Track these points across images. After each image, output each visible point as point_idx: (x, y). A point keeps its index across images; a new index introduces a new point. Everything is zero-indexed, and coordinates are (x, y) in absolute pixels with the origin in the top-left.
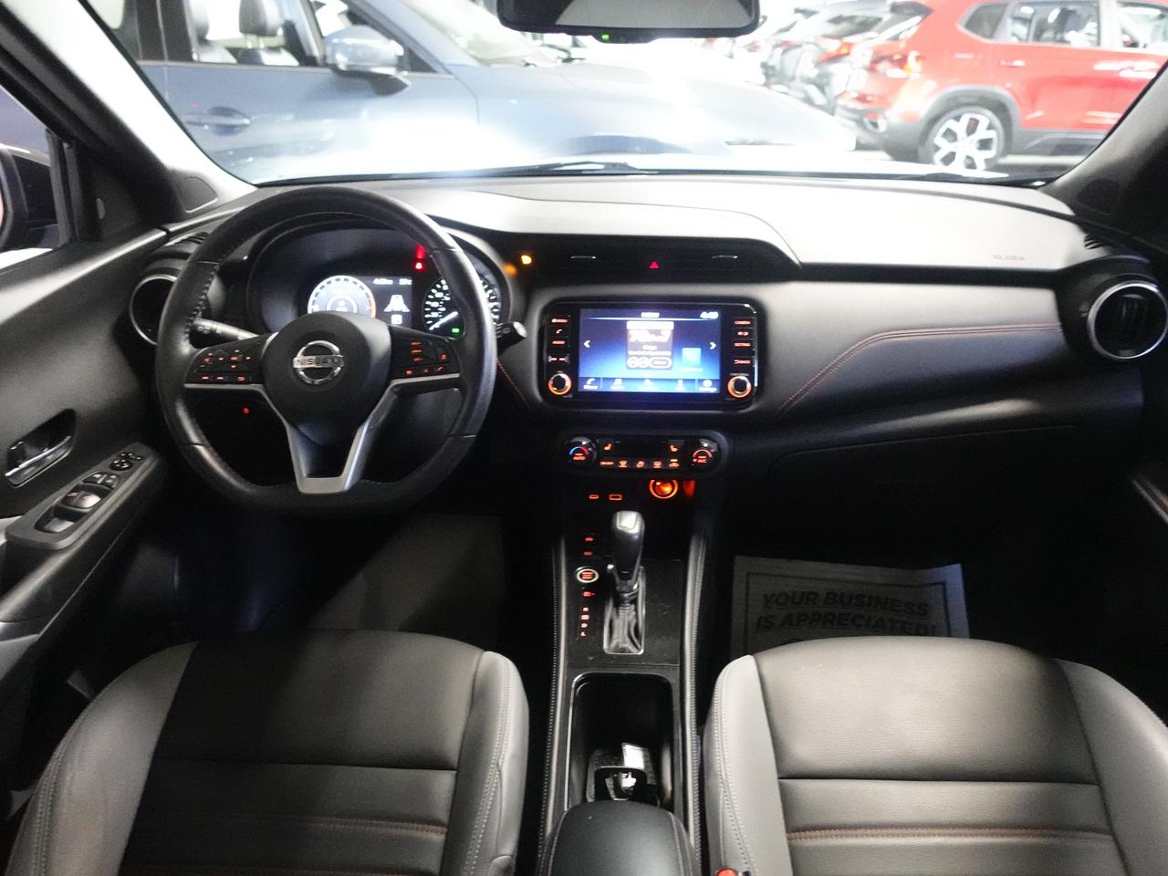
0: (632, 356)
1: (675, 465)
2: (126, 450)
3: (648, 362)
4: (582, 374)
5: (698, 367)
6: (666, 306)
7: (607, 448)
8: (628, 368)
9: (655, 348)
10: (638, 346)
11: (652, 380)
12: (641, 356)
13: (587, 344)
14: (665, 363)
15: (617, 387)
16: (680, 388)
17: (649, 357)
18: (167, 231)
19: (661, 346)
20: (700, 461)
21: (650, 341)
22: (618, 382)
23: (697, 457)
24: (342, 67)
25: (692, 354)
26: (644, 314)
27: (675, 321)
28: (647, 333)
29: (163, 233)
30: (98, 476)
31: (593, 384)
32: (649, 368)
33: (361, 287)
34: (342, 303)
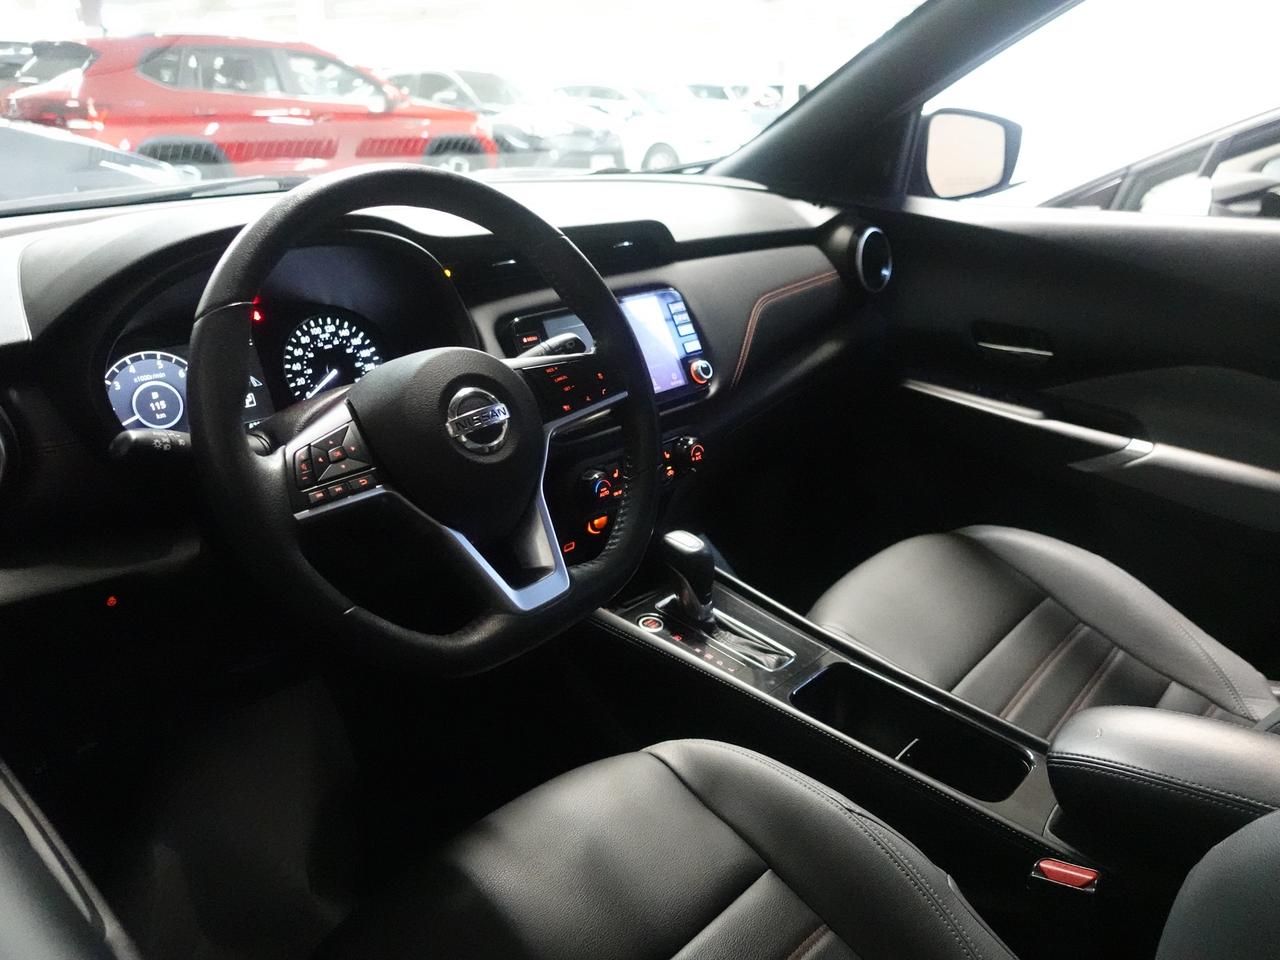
7: (615, 475)
20: (697, 458)
33: (177, 362)
34: (155, 395)
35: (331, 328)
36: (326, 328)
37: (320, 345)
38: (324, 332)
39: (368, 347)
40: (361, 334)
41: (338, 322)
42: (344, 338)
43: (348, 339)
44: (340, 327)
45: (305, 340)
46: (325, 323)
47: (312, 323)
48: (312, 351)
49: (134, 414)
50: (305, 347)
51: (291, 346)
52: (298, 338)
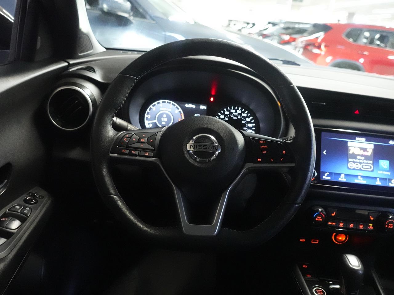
0: (351, 162)
1: (371, 228)
2: (33, 191)
3: (360, 166)
4: (322, 170)
5: (388, 171)
6: (368, 135)
7: (333, 215)
8: (349, 168)
9: (363, 158)
10: (354, 156)
11: (362, 176)
12: (356, 162)
13: (324, 152)
14: (369, 167)
15: (342, 179)
16: (378, 183)
17: (360, 163)
18: (68, 63)
19: (367, 158)
20: (389, 227)
21: (361, 154)
22: (343, 176)
23: (388, 224)
24: (105, 10)
25: (385, 164)
26: (357, 138)
27: (375, 145)
28: (359, 149)
29: (66, 64)
30: (18, 207)
31: (328, 176)
32: (360, 170)
33: (177, 107)
34: (165, 116)
35: (239, 112)
36: (237, 111)
37: (232, 116)
38: (236, 112)
39: (252, 123)
40: (252, 118)
41: (243, 110)
42: (243, 117)
43: (245, 117)
44: (244, 112)
45: (227, 113)
46: (238, 109)
47: (232, 108)
48: (228, 118)
49: (155, 119)
50: (226, 116)
51: (220, 113)
52: (224, 111)
